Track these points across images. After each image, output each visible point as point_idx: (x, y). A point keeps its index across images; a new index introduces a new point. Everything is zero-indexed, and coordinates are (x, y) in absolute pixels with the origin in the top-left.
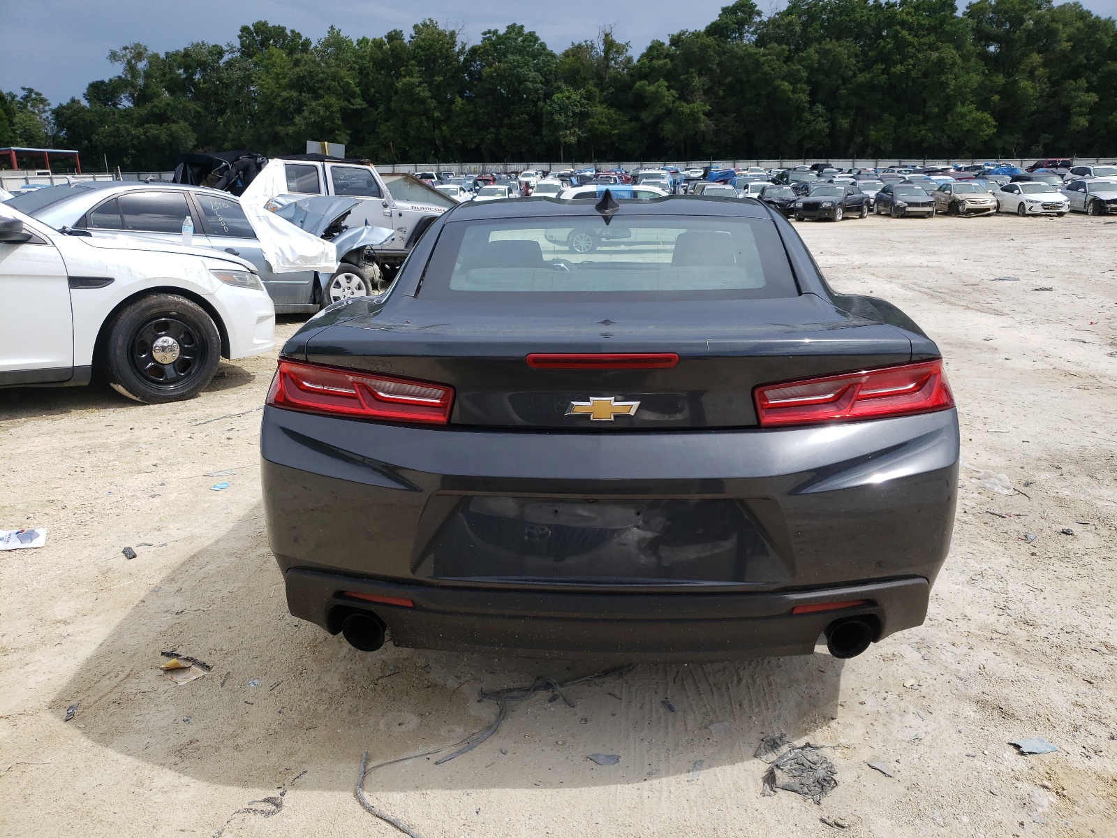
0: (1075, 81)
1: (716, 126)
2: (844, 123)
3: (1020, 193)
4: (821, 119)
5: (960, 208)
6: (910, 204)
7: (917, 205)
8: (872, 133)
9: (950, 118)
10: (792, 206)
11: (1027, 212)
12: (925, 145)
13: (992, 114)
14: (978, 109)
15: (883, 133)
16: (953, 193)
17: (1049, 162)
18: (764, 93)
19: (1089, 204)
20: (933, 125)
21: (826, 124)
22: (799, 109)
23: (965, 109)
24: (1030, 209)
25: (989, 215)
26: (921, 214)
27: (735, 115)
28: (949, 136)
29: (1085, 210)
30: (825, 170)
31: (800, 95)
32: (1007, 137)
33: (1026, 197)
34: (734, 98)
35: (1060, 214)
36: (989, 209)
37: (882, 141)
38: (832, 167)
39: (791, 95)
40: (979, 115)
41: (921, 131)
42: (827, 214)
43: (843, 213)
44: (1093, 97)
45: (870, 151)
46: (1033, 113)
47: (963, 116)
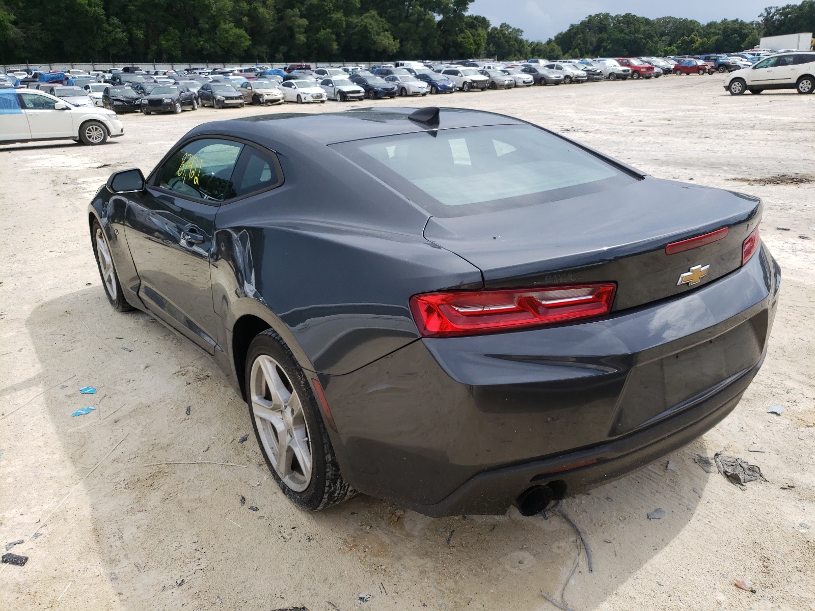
0: (292, 10)
1: (25, 33)
2: (140, 34)
3: (295, 88)
4: (118, 30)
5: (261, 99)
6: (227, 98)
7: (232, 98)
8: (163, 42)
9: (218, 33)
10: (137, 102)
11: (303, 101)
12: (205, 53)
13: (246, 30)
14: (236, 27)
15: (172, 43)
16: (253, 88)
17: (298, 66)
18: (63, 5)
19: (337, 94)
20: (207, 37)
21: (125, 34)
22: (97, 20)
23: (227, 26)
24: (305, 99)
25: (280, 104)
26: (236, 105)
27: (40, 24)
28: (220, 46)
29: (336, 98)
30: (136, 72)
31: (96, 8)
32: (259, 48)
33: (300, 90)
34: (36, 9)
35: (323, 102)
36: (279, 100)
37: (173, 49)
38: (141, 70)
39: (87, 7)
40: (238, 31)
41: (199, 42)
42: (169, 108)
43: (181, 106)
44: (305, 22)
45: (165, 57)
46: (272, 31)
47: (227, 31)
